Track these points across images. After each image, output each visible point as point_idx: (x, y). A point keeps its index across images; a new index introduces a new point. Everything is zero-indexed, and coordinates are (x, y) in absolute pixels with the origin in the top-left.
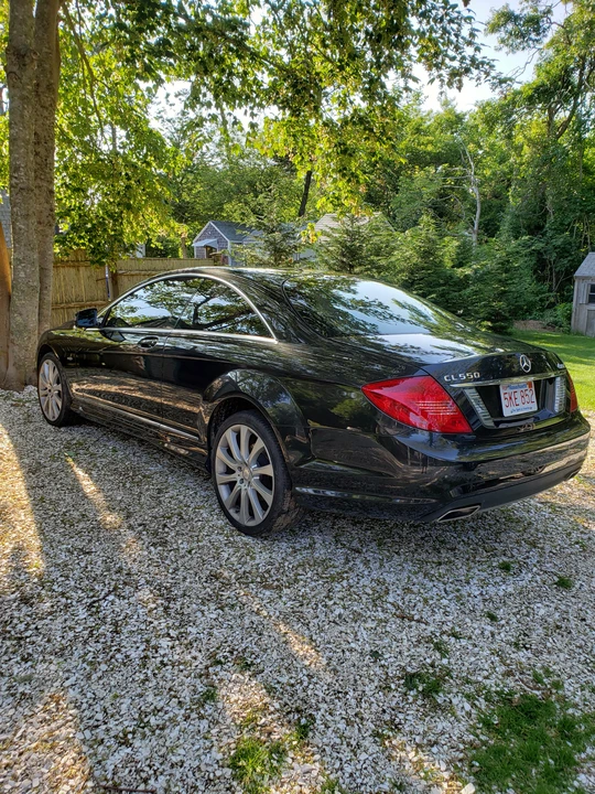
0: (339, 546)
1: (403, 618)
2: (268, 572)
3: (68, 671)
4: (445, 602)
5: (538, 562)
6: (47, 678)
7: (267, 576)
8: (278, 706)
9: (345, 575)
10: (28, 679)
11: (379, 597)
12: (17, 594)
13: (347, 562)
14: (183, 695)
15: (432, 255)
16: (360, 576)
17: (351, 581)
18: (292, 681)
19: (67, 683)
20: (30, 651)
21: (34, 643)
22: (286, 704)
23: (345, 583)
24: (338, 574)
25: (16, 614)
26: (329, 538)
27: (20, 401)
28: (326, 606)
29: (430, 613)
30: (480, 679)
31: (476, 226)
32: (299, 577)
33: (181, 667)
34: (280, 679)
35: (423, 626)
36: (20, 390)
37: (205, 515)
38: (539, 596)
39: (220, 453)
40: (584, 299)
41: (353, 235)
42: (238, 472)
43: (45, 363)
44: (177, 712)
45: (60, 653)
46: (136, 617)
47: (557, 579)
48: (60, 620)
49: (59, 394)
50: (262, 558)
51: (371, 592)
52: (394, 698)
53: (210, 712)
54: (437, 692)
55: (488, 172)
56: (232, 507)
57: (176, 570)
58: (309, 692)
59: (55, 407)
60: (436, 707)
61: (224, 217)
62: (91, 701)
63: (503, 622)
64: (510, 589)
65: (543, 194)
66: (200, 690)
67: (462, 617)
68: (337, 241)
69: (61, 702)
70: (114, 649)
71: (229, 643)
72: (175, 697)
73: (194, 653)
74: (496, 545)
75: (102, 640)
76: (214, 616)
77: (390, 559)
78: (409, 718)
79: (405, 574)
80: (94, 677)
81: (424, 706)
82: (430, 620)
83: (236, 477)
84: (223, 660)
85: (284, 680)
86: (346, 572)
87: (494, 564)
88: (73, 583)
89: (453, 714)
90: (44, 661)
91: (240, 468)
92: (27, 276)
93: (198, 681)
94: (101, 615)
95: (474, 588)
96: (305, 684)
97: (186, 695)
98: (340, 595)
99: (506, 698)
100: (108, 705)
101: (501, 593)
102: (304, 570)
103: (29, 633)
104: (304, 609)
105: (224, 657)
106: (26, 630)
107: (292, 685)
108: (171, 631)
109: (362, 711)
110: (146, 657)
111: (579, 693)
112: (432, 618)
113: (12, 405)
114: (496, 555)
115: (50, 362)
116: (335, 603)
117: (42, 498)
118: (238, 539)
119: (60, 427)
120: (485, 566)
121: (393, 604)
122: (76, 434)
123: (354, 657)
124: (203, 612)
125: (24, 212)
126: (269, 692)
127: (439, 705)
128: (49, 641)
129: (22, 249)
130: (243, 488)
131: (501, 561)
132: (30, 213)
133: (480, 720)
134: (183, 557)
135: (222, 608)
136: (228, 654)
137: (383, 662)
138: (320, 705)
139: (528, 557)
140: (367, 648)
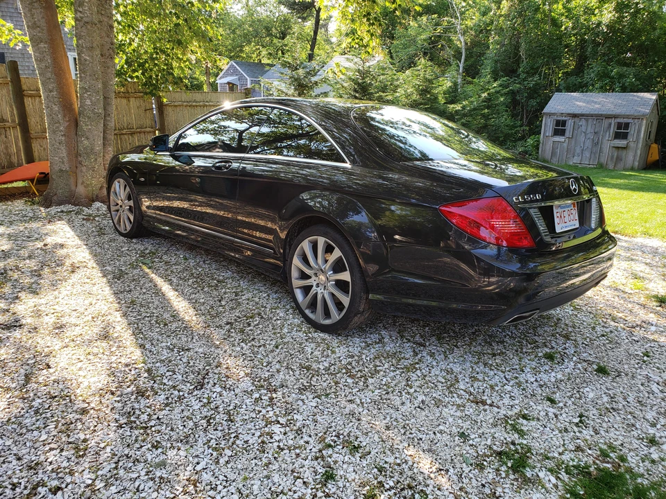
0: (405, 340)
1: (477, 403)
2: (350, 364)
3: (197, 456)
4: (508, 388)
5: (575, 352)
6: (179, 463)
7: (349, 367)
8: (392, 484)
9: (417, 366)
10: (162, 465)
11: (451, 385)
12: (133, 388)
13: (416, 354)
14: (306, 476)
15: (429, 92)
16: (430, 367)
17: (424, 371)
18: (398, 461)
19: (199, 468)
20: (158, 439)
21: (159, 432)
22: (398, 482)
23: (418, 372)
24: (410, 364)
25: (136, 405)
26: (394, 334)
27: (90, 215)
28: (408, 393)
29: (498, 398)
30: (556, 455)
31: (461, 69)
32: (378, 368)
33: (298, 451)
34: (387, 460)
35: (495, 409)
36: (89, 205)
37: (281, 315)
38: (585, 381)
39: (296, 261)
40: (550, 132)
41: (364, 73)
42: (314, 278)
43: (116, 182)
44: (304, 491)
45: (185, 440)
46: (244, 406)
47: (595, 367)
48: (177, 410)
49: (130, 209)
50: (341, 351)
51: (444, 381)
52: (490, 474)
53: (333, 490)
54: (524, 467)
55: (469, 23)
56: (308, 307)
57: (269, 363)
58: (415, 471)
59: (127, 220)
60: (527, 481)
61: (243, 58)
62: (224, 483)
63: (561, 405)
64: (559, 376)
65: (518, 42)
66: (320, 471)
67: (526, 401)
68: (350, 79)
69: (198, 485)
70: (233, 435)
71: (334, 428)
72: (299, 478)
73: (306, 438)
74: (536, 338)
75: (220, 428)
76: (315, 404)
77: (452, 351)
78: (506, 490)
79: (468, 364)
80: (222, 461)
81: (516, 480)
82: (500, 404)
83: (312, 281)
84: (332, 443)
85: (391, 460)
86: (418, 363)
87: (540, 354)
88: (180, 377)
89: (543, 487)
90: (172, 447)
91: (316, 275)
92: (93, 104)
93: (316, 463)
94: (212, 406)
95: (529, 375)
96: (410, 463)
97: (308, 475)
98: (417, 383)
99: (583, 471)
100: (240, 486)
101: (553, 380)
102: (381, 361)
103: (152, 423)
104: (390, 396)
105: (332, 440)
106: (149, 420)
107: (399, 465)
108: (279, 419)
109: (464, 485)
110: (263, 442)
111: (641, 465)
112: (501, 402)
113: (84, 219)
114: (538, 347)
115: (122, 180)
116: (415, 391)
117: (132, 302)
118: (316, 335)
119: (132, 238)
120: (533, 357)
121: (465, 391)
122: (148, 245)
123: (446, 438)
124: (303, 400)
125: (88, 45)
126: (381, 472)
127: (529, 479)
128: (172, 430)
129: (88, 78)
130: (319, 292)
131: (544, 352)
132: (95, 45)
133: (567, 491)
134: (272, 351)
135: (319, 397)
136: (335, 438)
137: (471, 442)
138: (428, 482)
139: (566, 349)
140: (455, 430)
